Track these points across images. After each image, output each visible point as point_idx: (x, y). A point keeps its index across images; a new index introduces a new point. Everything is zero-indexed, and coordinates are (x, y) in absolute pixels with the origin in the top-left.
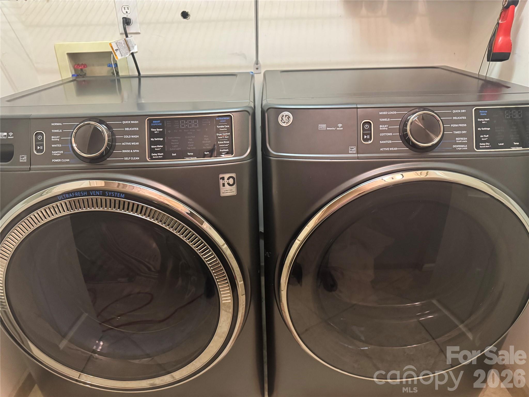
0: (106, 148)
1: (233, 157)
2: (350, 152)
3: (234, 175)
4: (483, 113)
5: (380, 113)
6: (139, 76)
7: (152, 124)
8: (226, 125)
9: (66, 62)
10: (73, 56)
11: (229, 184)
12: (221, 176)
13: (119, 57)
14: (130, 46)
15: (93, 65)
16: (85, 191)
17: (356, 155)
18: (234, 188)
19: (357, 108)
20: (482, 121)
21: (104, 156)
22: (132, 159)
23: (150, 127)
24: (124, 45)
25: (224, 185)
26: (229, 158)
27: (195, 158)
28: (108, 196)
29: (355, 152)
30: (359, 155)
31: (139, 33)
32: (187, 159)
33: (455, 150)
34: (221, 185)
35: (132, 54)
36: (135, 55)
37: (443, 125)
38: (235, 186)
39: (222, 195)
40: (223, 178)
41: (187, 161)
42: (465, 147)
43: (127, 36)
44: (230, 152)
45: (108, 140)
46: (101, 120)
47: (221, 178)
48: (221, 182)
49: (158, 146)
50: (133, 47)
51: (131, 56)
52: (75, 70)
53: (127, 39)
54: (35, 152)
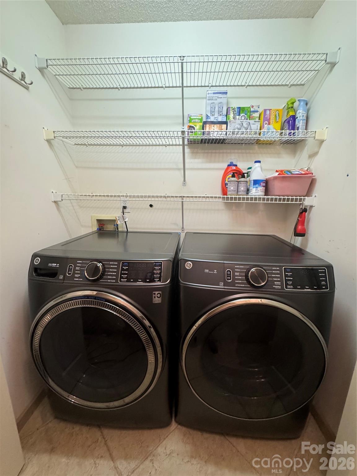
0: (100, 275)
1: (161, 283)
2: (220, 285)
3: (160, 292)
4: (288, 270)
5: (236, 267)
6: (127, 232)
7: (124, 265)
8: (159, 267)
9: (96, 223)
10: (99, 221)
11: (157, 297)
12: (154, 292)
13: (119, 223)
14: (125, 218)
15: (108, 224)
16: (86, 296)
17: (223, 287)
18: (160, 299)
19: (224, 263)
20: (288, 274)
21: (99, 279)
22: (112, 281)
23: (123, 266)
24: (122, 218)
25: (155, 297)
26: (159, 283)
27: (142, 283)
28: (97, 300)
29: (223, 285)
30: (225, 287)
31: (129, 212)
32: (138, 283)
33: (274, 288)
34: (154, 297)
35: (125, 222)
36: (126, 222)
37: (267, 275)
38: (160, 298)
39: (154, 302)
40: (155, 294)
41: (138, 284)
42: (280, 287)
43: (124, 214)
44: (160, 281)
45: (102, 271)
46: (100, 261)
47: (154, 294)
48: (154, 295)
49: (125, 276)
50: (126, 219)
51: (124, 222)
52: (99, 226)
53: (124, 215)
54: (67, 274)
